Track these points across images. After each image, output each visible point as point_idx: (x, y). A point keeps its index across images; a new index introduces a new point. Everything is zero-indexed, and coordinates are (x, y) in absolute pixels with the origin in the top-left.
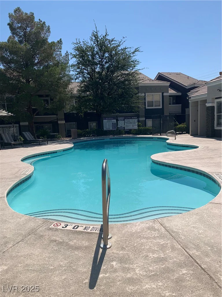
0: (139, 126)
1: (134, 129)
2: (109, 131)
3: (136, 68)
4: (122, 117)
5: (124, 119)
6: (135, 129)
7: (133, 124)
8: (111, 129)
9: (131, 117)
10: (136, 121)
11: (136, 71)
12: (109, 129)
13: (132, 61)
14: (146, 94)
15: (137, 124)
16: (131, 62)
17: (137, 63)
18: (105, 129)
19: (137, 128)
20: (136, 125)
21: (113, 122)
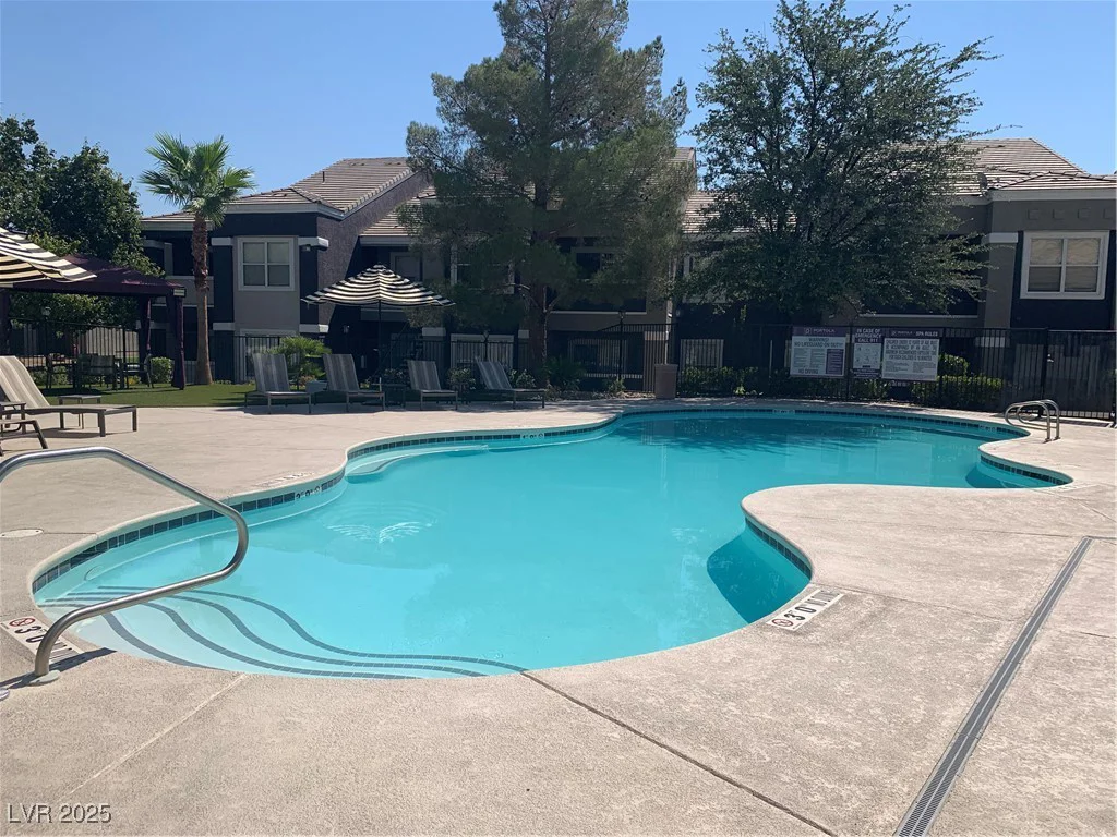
0: (943, 368)
1: (921, 382)
2: (814, 380)
3: (958, 126)
4: (871, 327)
5: (883, 337)
6: (926, 382)
7: (919, 360)
8: (822, 372)
9: (912, 331)
10: (931, 348)
11: (958, 139)
12: (815, 371)
13: (943, 102)
14: (1025, 234)
15: (935, 359)
16: (939, 103)
17: (966, 106)
18: (794, 371)
19: (936, 378)
20: (930, 366)
21: (833, 345)
